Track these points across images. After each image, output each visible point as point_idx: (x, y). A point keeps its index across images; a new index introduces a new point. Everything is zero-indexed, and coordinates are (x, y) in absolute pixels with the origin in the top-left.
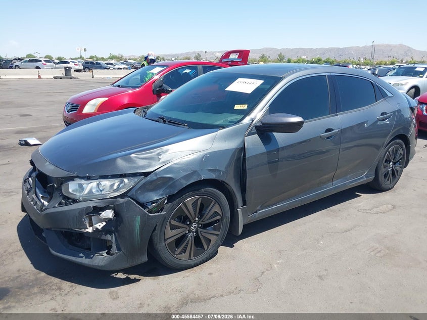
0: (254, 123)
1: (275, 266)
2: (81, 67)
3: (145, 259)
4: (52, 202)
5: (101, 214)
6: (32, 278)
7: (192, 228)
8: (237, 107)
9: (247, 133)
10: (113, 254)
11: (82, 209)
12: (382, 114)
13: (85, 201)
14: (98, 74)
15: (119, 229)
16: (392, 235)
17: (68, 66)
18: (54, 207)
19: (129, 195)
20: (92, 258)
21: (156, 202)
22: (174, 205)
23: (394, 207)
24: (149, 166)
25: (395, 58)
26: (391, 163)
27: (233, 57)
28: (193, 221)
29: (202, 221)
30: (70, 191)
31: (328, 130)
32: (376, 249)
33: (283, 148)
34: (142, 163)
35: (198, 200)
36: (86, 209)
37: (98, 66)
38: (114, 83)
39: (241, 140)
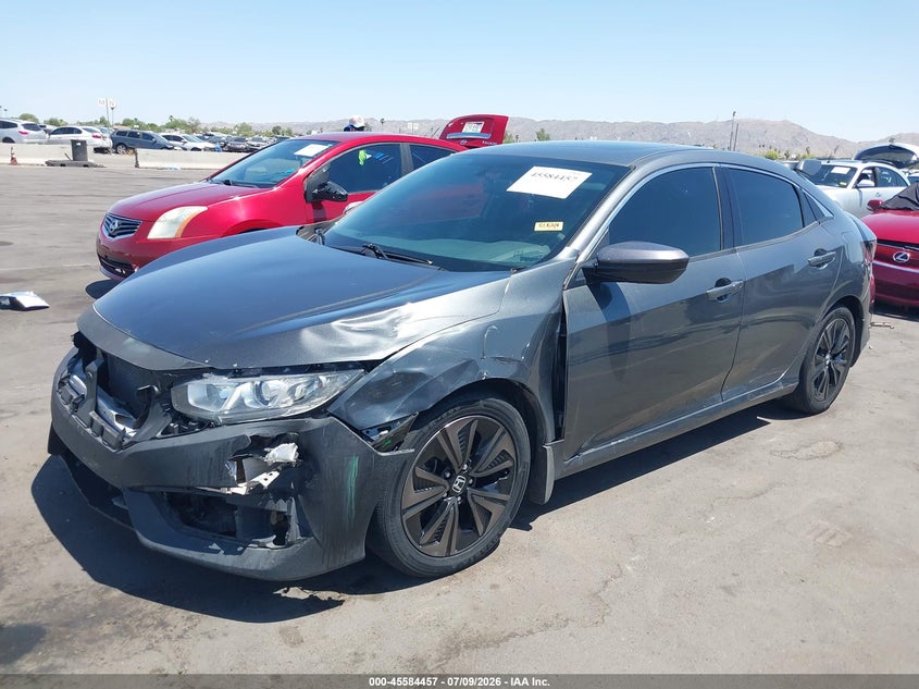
0: (581, 259)
1: (629, 568)
2: (108, 143)
3: (359, 553)
4: (146, 428)
5: (267, 453)
6: (92, 601)
7: (456, 485)
8: (540, 227)
9: (566, 282)
10: (290, 545)
11: (225, 442)
12: (817, 253)
13: (230, 423)
14: (149, 159)
15: (307, 486)
16: (850, 504)
17: (80, 139)
18: (156, 438)
19: (331, 410)
20: (241, 552)
21: (388, 426)
22: (424, 434)
23: (840, 446)
24: (373, 347)
25: (773, 150)
26: (828, 357)
27: (472, 129)
28: (457, 471)
29: (477, 472)
30: (191, 401)
31: (721, 283)
32: (825, 531)
33: (637, 317)
34: (357, 340)
35: (470, 424)
36: (234, 442)
37: (149, 142)
38: (213, 176)
39: (557, 296)
